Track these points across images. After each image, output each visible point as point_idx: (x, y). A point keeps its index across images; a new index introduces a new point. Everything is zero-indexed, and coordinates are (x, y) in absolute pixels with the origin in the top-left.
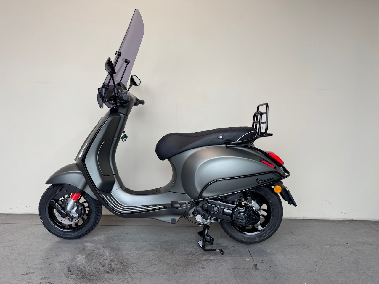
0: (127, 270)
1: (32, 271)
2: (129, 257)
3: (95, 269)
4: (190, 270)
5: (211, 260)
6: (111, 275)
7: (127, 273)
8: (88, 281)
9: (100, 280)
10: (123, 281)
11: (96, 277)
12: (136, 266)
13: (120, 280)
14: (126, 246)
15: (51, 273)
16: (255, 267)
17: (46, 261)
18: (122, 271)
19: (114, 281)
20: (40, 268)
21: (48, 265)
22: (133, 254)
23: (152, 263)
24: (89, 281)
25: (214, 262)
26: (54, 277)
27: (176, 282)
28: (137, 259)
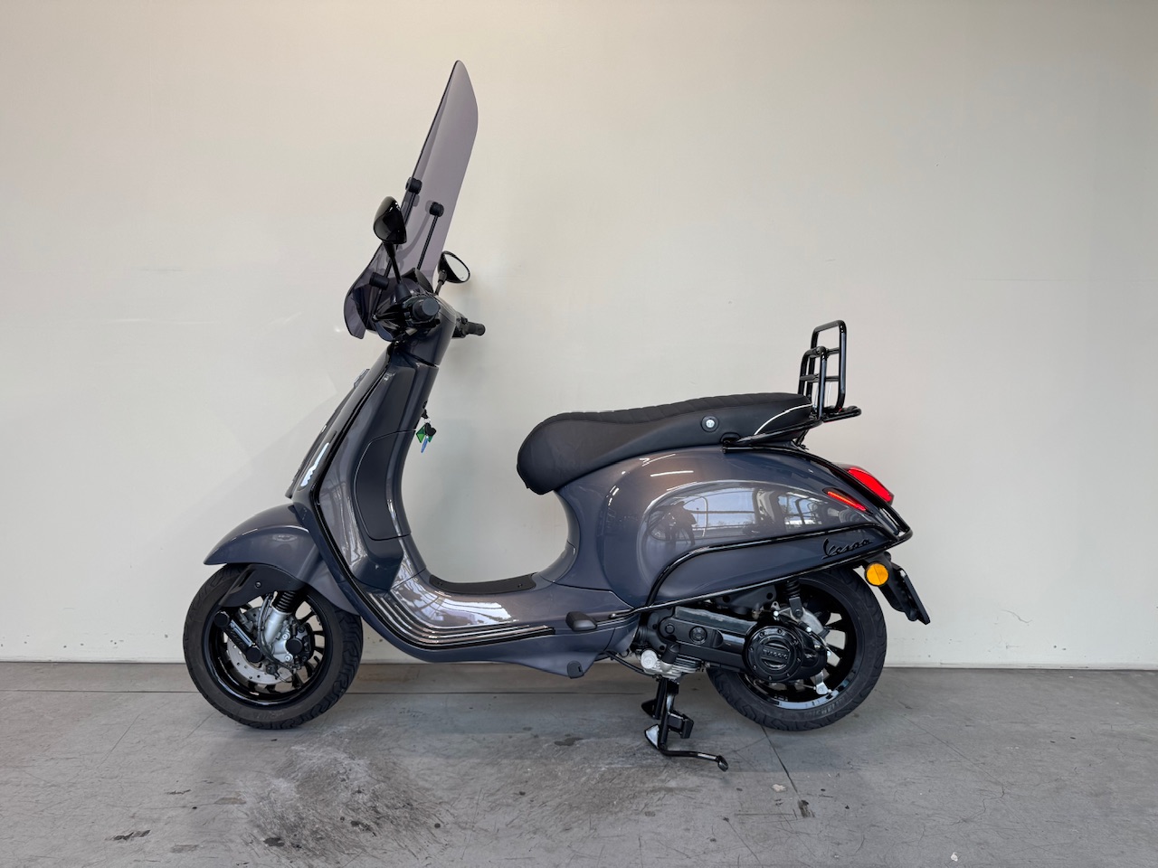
0: (425, 823)
1: (145, 828)
2: (427, 785)
3: (330, 819)
4: (611, 818)
5: (670, 790)
6: (379, 837)
7: (424, 832)
8: (311, 854)
9: (346, 852)
10: (414, 852)
11: (333, 842)
12: (452, 811)
13: (406, 852)
14: (414, 751)
15: (200, 832)
16: (801, 809)
17: (183, 799)
18: (409, 825)
19: (389, 853)
20: (165, 817)
21: (190, 810)
22: (438, 775)
23: (497, 800)
24: (315, 854)
25: (680, 797)
26: (211, 844)
27: (571, 856)
28: (451, 789)
